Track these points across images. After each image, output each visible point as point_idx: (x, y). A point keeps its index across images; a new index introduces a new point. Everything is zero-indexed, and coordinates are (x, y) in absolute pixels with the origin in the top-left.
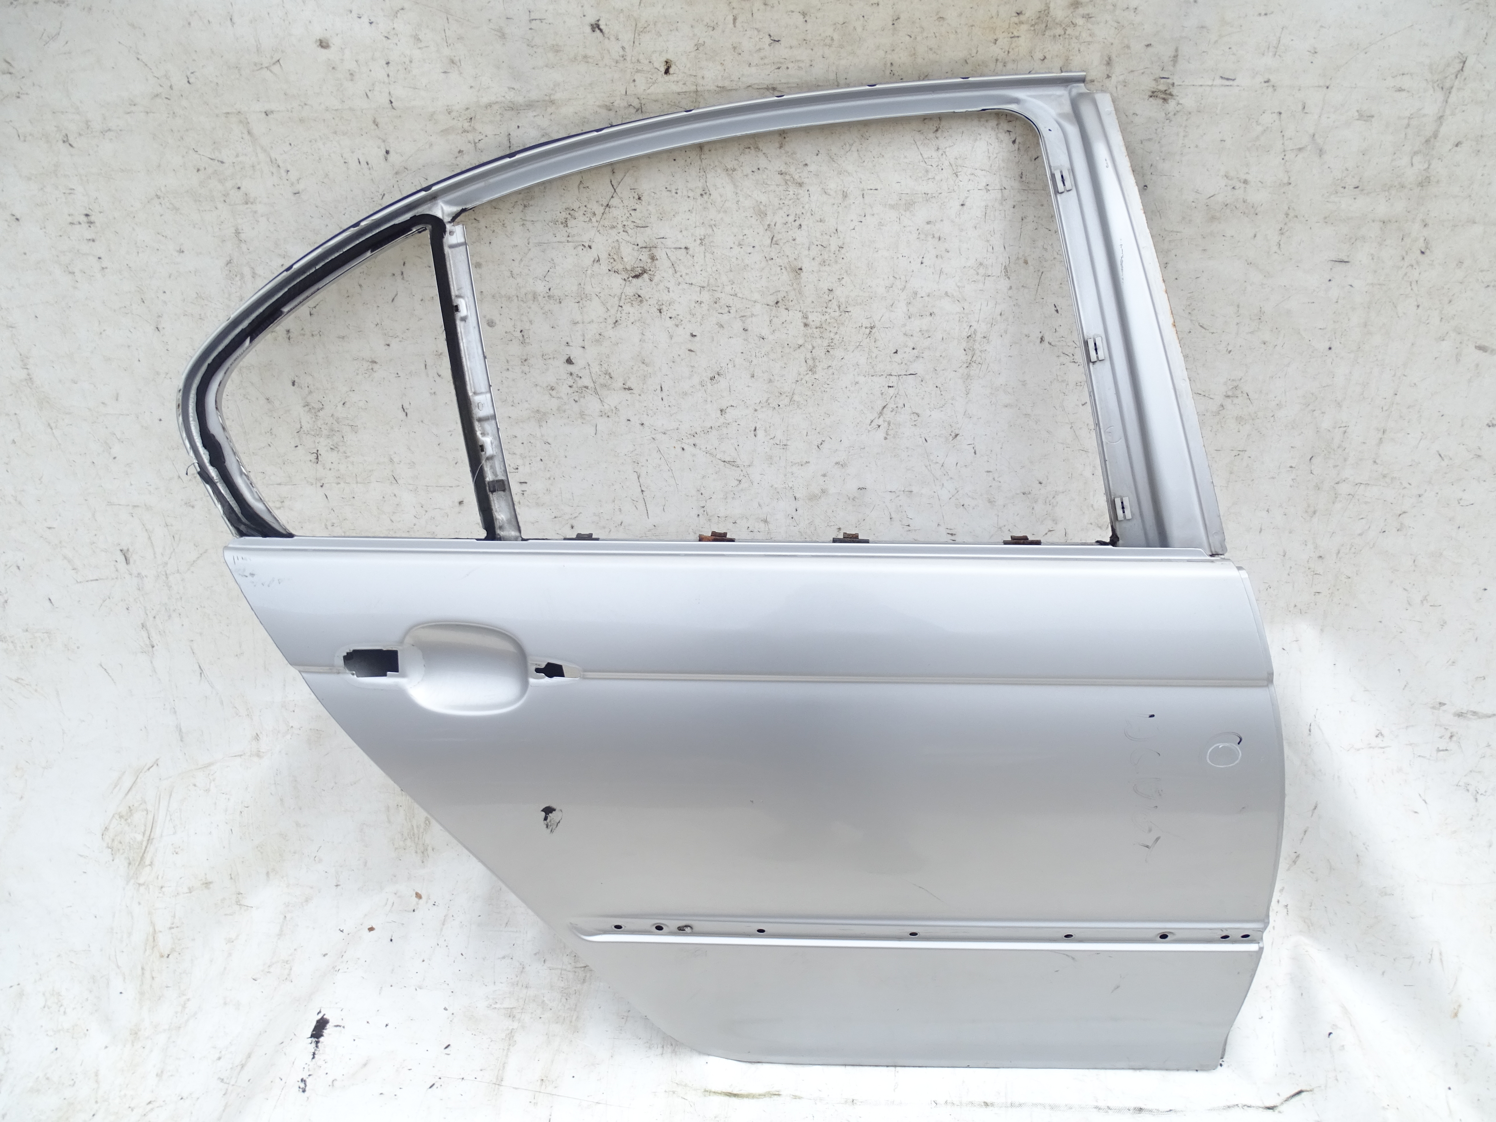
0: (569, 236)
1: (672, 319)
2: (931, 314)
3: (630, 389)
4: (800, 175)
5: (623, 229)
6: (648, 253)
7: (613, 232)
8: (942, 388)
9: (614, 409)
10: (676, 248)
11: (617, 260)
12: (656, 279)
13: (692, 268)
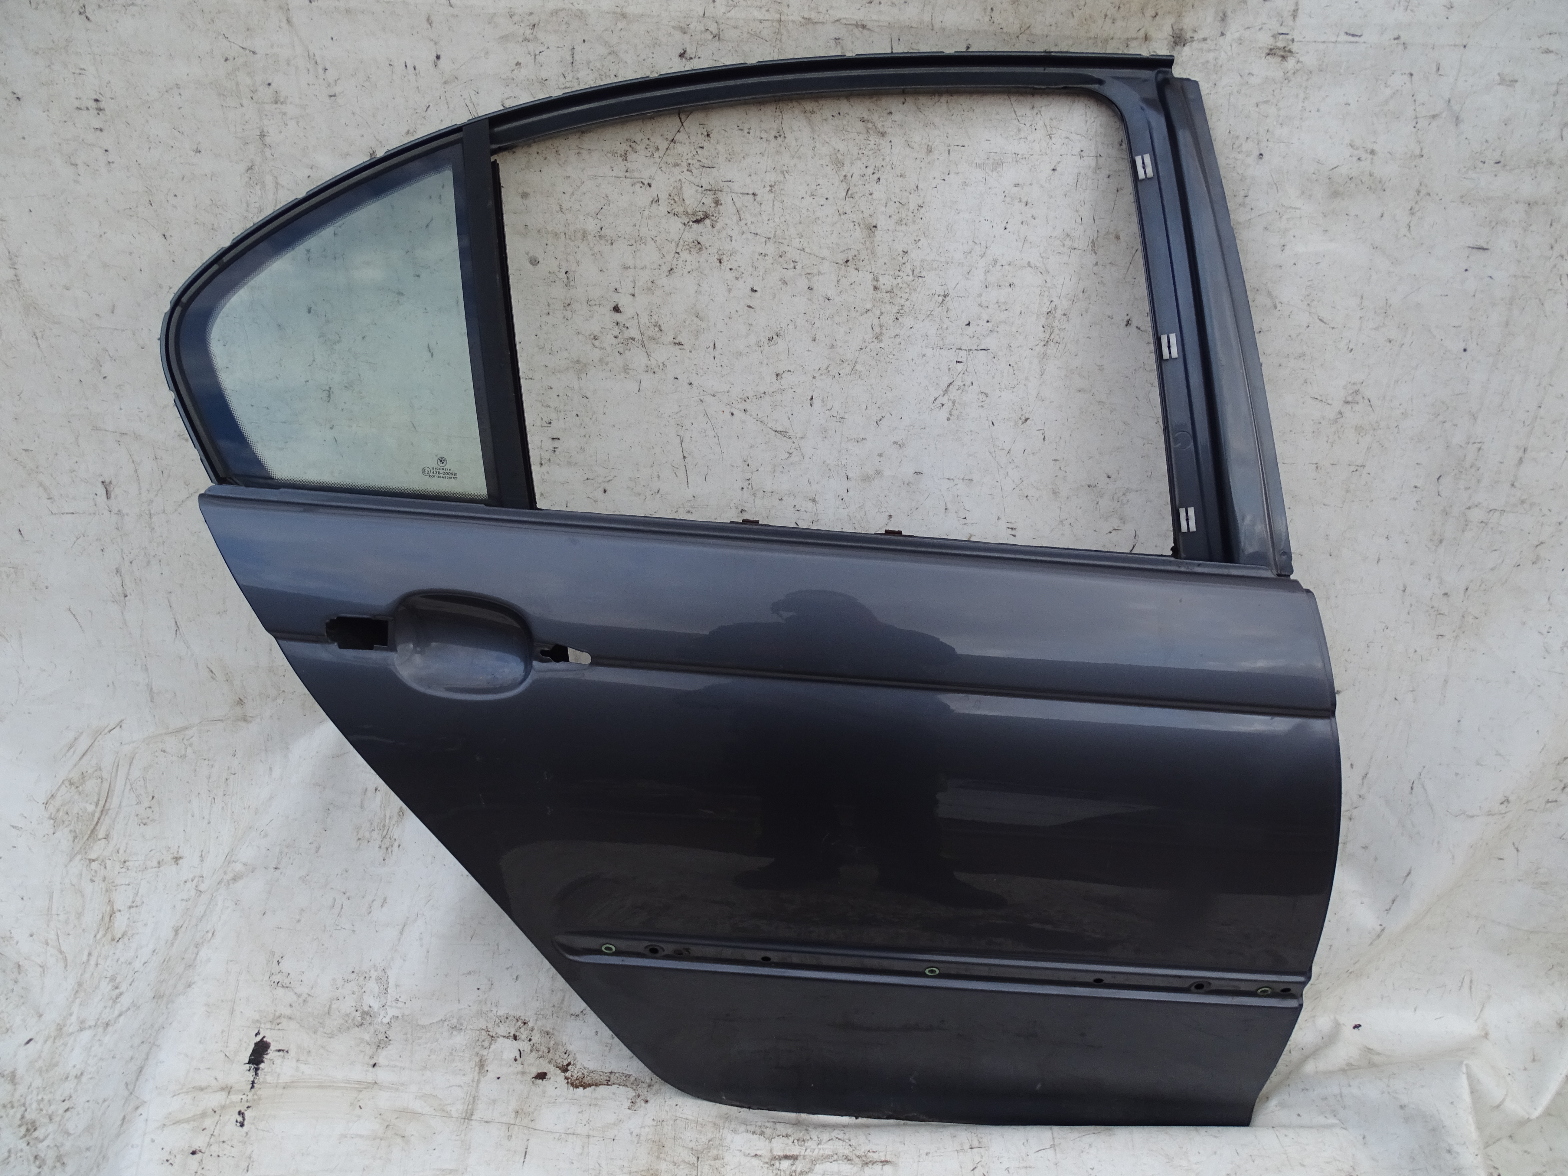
0: (627, 171)
1: (732, 271)
2: (1010, 285)
3: (680, 344)
4: (883, 123)
5: (687, 168)
6: (713, 196)
7: (677, 170)
8: (1015, 367)
9: (661, 365)
10: (743, 194)
11: (678, 202)
12: (718, 226)
13: (759, 216)
